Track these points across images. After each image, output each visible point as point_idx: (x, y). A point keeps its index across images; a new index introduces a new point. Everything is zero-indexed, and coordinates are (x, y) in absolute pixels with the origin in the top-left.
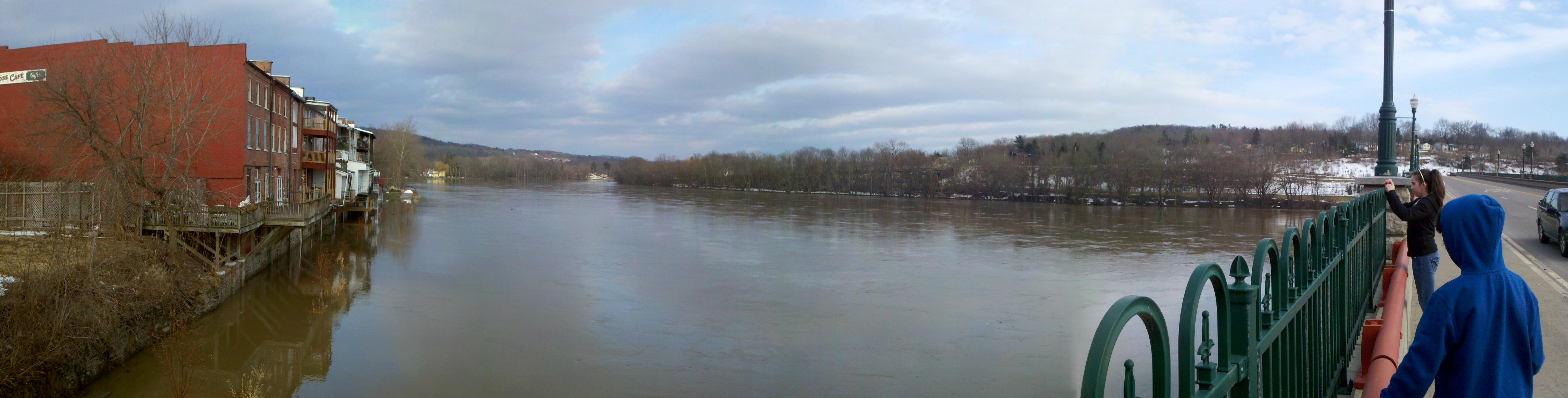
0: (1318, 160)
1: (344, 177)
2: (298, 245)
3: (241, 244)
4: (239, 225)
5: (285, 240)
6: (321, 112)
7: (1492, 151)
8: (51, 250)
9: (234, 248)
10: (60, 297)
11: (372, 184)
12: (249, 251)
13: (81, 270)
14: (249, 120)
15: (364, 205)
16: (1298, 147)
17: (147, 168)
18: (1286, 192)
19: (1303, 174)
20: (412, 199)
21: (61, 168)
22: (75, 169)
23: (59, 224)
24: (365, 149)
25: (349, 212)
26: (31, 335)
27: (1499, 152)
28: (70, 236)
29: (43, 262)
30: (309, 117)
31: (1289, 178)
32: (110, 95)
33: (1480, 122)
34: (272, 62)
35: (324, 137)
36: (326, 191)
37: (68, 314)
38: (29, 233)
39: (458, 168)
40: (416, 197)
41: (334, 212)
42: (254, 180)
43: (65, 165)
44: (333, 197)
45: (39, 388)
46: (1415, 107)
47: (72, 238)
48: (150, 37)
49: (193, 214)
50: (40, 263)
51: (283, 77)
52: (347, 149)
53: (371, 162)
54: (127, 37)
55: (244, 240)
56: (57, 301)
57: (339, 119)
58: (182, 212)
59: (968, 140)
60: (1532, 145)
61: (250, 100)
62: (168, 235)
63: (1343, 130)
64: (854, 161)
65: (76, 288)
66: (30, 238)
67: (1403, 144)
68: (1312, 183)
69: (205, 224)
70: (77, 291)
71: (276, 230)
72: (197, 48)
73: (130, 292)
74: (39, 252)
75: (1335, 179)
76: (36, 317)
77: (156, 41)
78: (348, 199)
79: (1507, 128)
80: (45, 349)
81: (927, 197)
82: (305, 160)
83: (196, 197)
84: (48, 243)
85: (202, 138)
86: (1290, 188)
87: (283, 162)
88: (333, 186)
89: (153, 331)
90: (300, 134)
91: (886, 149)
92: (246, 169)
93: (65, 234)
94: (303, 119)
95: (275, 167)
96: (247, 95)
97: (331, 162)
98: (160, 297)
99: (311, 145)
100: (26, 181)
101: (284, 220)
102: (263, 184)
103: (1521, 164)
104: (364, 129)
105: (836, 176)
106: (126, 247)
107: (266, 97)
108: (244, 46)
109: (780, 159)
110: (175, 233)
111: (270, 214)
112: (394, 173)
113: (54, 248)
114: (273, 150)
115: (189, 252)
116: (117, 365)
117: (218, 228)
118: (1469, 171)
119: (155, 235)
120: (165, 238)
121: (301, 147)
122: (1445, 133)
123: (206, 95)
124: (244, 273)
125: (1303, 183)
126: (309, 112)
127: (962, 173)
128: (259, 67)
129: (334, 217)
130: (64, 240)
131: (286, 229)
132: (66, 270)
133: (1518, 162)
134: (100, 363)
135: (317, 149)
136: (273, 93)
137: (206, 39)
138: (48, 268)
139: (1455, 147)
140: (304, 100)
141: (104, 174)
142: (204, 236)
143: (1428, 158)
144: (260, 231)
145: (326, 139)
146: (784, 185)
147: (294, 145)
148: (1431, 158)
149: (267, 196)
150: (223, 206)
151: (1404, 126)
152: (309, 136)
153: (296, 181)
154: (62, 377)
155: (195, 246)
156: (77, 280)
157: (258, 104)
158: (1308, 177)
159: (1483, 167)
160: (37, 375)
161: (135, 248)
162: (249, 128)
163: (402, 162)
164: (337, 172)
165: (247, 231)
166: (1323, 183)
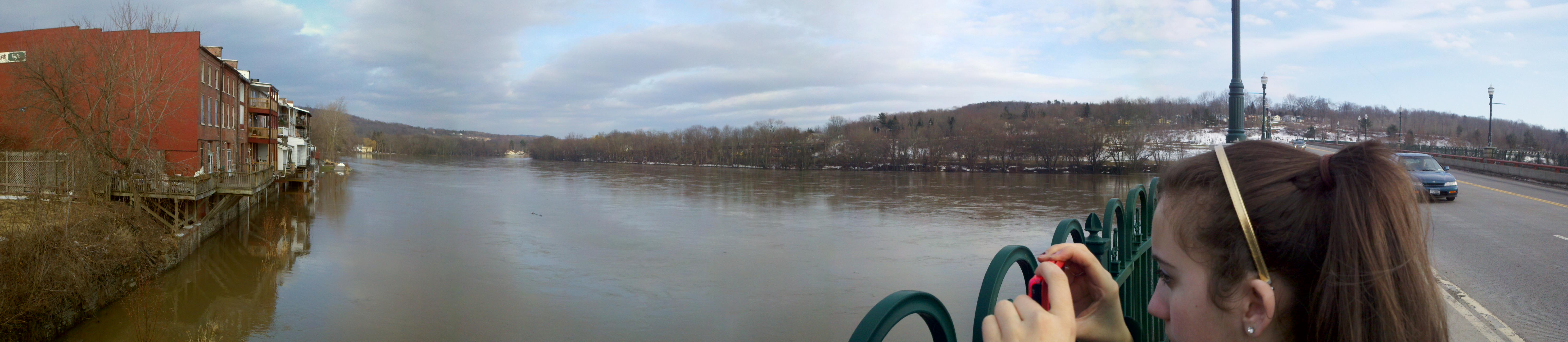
0: (1183, 130)
1: (285, 151)
2: (246, 211)
3: (197, 209)
4: (195, 192)
5: (235, 207)
6: (264, 92)
7: (1333, 122)
8: (32, 213)
9: (191, 213)
10: (40, 254)
11: (309, 157)
12: (204, 216)
13: (58, 231)
14: (202, 99)
15: (303, 176)
16: (1166, 119)
17: (114, 141)
18: (1155, 158)
19: (1170, 142)
20: (344, 172)
21: (40, 140)
22: (52, 141)
23: (38, 190)
24: (302, 126)
25: (290, 182)
26: (15, 287)
27: (1338, 123)
28: (48, 200)
29: (25, 223)
30: (254, 97)
31: (1158, 146)
32: (81, 75)
33: (1322, 97)
34: (222, 48)
35: (267, 115)
36: (270, 163)
37: (47, 270)
38: (13, 198)
39: (384, 144)
40: (348, 169)
41: (277, 182)
42: (207, 153)
43: (42, 137)
44: (276, 169)
45: (21, 335)
46: (1265, 84)
47: (50, 202)
48: (117, 24)
49: (155, 182)
50: (22, 224)
51: (232, 61)
52: (287, 125)
53: (308, 138)
54: (96, 25)
55: (199, 206)
56: (37, 258)
57: (279, 99)
58: (145, 181)
59: (837, 118)
60: (1366, 117)
61: (203, 81)
62: (133, 200)
63: (1204, 104)
64: (737, 137)
65: (54, 246)
66: (13, 201)
67: (1257, 116)
68: (1178, 150)
69: (165, 191)
70: (55, 249)
71: (227, 198)
72: (158, 35)
73: (101, 251)
74: (21, 214)
75: (1198, 147)
76: (20, 272)
77: (122, 28)
78: (289, 171)
79: (1346, 102)
80: (27, 301)
81: (801, 170)
82: (251, 135)
83: (157, 167)
84: (29, 206)
85: (162, 114)
86: (1159, 155)
87: (232, 137)
88: (276, 159)
89: (120, 285)
90: (246, 112)
91: (765, 127)
92: (199, 142)
93: (44, 199)
94: (249, 99)
95: (225, 141)
96: (201, 77)
97: (274, 138)
98: (127, 256)
99: (256, 122)
100: (9, 151)
101: (234, 189)
102: (214, 156)
103: (1357, 134)
104: (301, 108)
105: (720, 151)
106: (97, 211)
107: (217, 79)
108: (198, 34)
109: (672, 136)
110: (139, 200)
111: (222, 183)
112: (328, 148)
113: (34, 211)
114: (223, 126)
115: (152, 216)
116: (89, 316)
117: (177, 195)
118: (1313, 139)
119: (122, 201)
120: (131, 203)
121: (248, 124)
122: (1293, 106)
123: (165, 75)
124: (200, 235)
125: (1170, 150)
126: (254, 92)
127: (832, 147)
128: (211, 52)
129: (277, 186)
130: (43, 204)
131: (236, 197)
132: (45, 230)
133: (1355, 132)
134: (75, 314)
135: (261, 125)
136: (223, 75)
137: (165, 27)
138: (29, 228)
139: (1302, 119)
140: (250, 81)
141: (77, 145)
142: (163, 202)
143: (1279, 128)
144: (214, 198)
145: (268, 117)
146: (676, 158)
147: (241, 122)
148: (1281, 128)
149: (218, 167)
150: (180, 175)
151: (1258, 101)
152: (254, 114)
153: (243, 155)
154: (41, 326)
155: (156, 211)
156: (55, 239)
157: (210, 85)
158: (1174, 145)
159: (1325, 136)
160: (19, 324)
161: (105, 212)
162: (202, 107)
163: (335, 138)
164: (279, 146)
165: (202, 198)
166: (1187, 150)
